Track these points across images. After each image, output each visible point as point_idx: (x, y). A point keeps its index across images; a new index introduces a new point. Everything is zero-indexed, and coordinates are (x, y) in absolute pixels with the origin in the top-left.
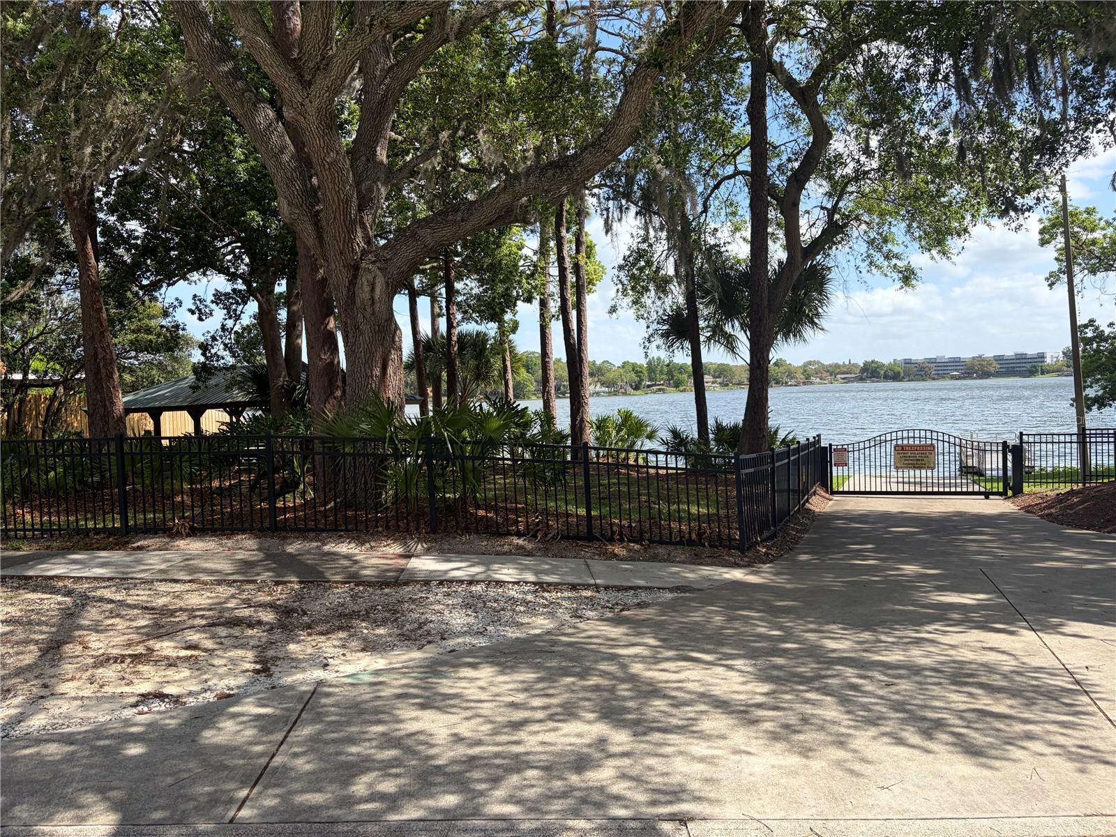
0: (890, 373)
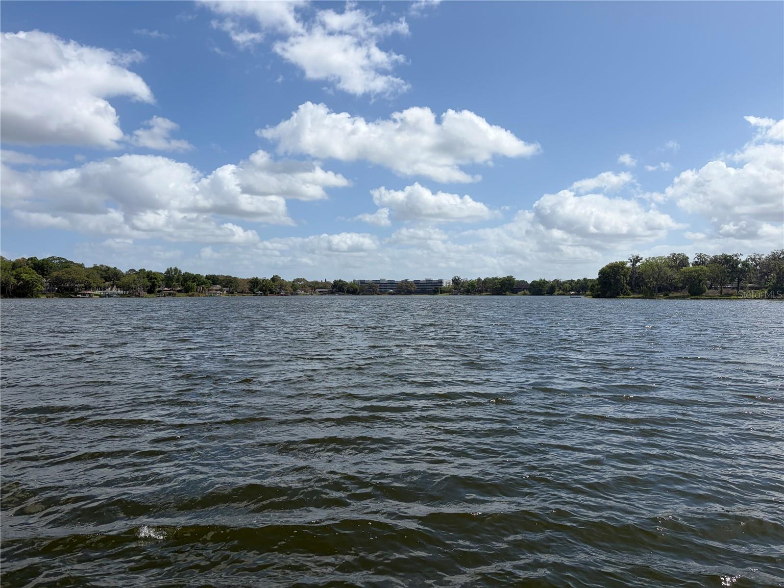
0: (351, 289)
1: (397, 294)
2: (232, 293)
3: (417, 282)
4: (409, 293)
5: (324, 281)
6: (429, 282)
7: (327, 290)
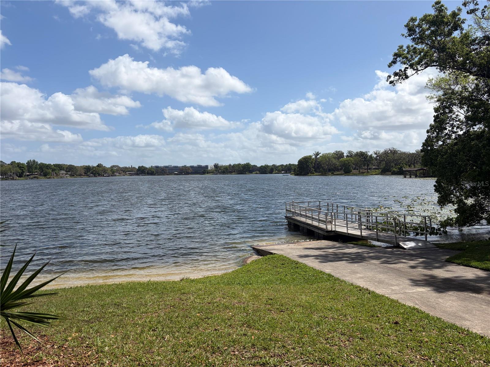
0: (150, 172)
1: (180, 175)
2: (73, 176)
3: (192, 167)
4: (187, 173)
5: (130, 167)
6: (200, 167)
7: (133, 172)
